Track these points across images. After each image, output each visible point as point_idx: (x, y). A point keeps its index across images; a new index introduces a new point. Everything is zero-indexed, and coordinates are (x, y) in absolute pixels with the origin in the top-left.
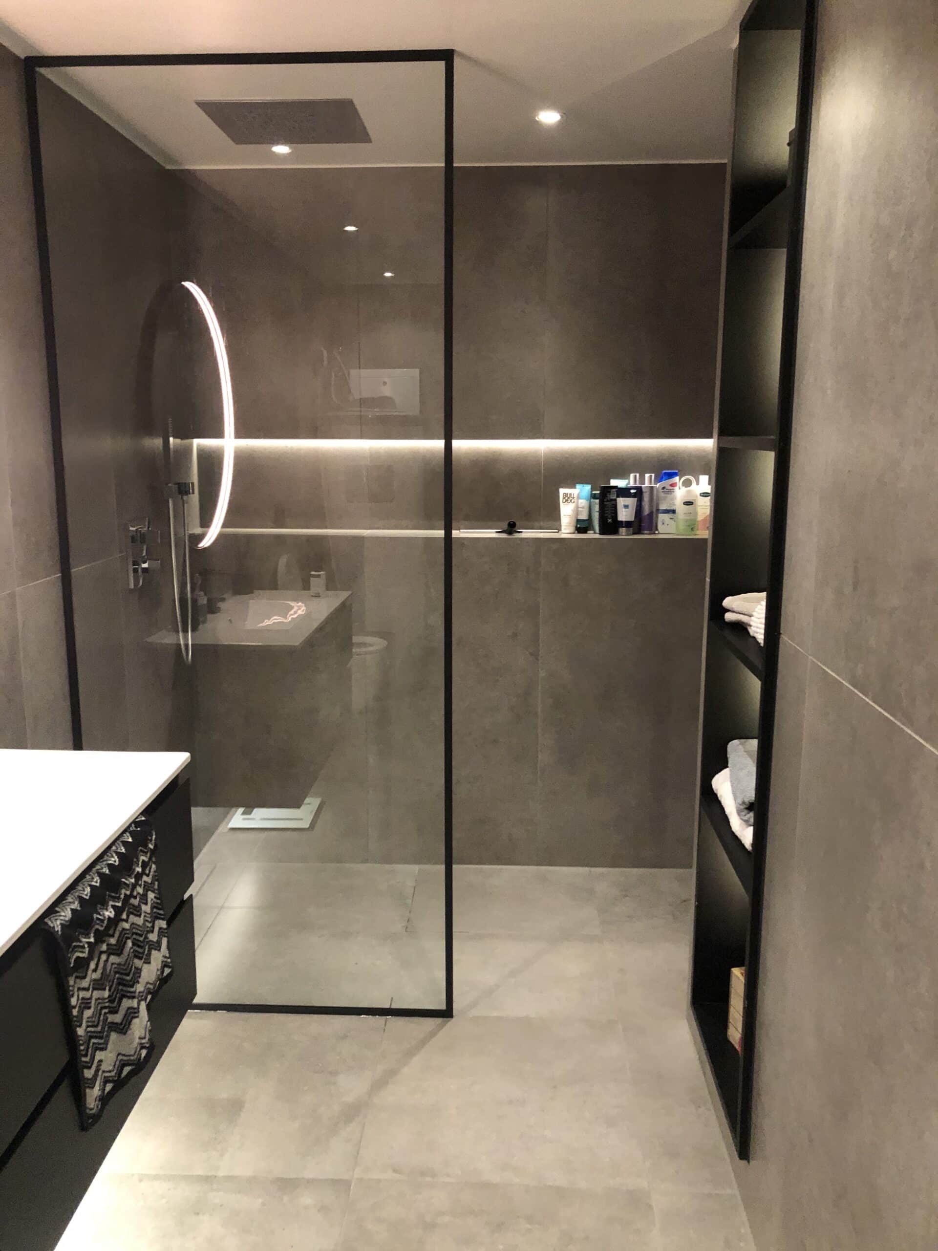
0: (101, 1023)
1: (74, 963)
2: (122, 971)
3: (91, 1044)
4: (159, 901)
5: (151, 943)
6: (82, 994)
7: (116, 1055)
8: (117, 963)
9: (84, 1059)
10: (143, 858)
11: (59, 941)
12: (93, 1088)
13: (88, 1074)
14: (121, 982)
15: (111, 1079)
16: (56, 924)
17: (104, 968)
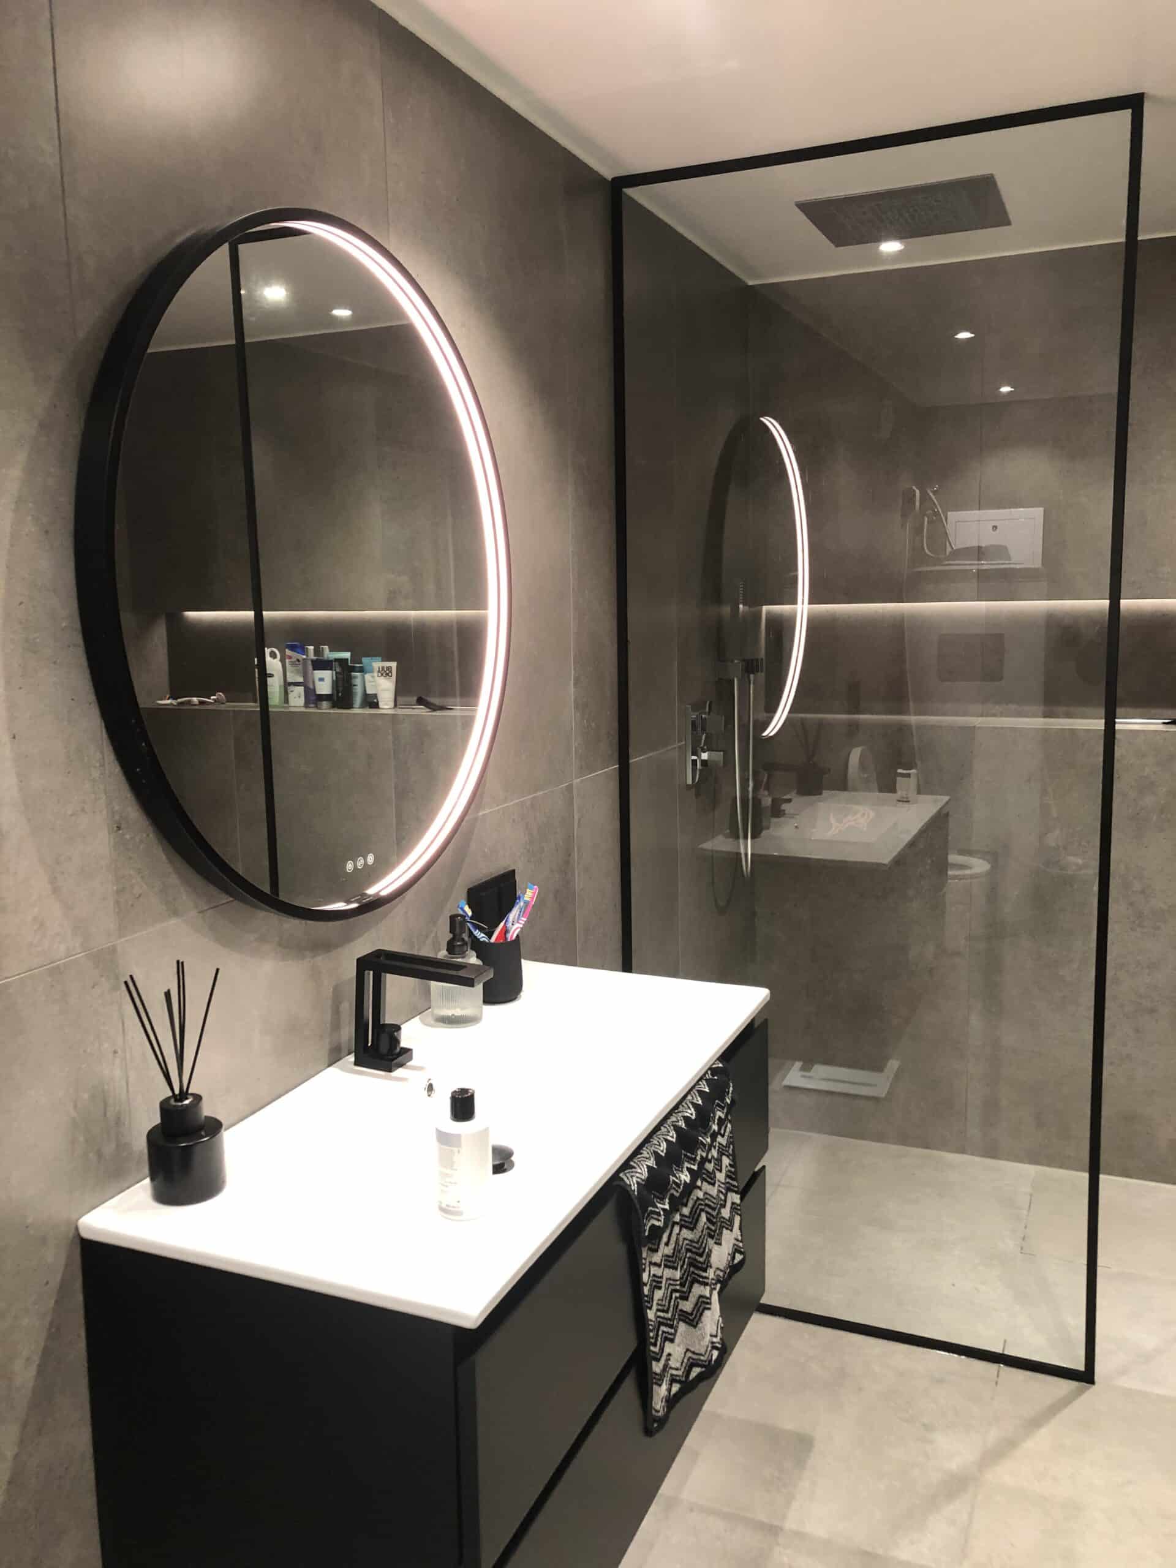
0: (671, 1309)
1: (649, 1231)
2: (694, 1250)
3: (660, 1333)
4: (733, 1170)
5: (722, 1220)
6: (655, 1270)
7: (685, 1350)
8: (689, 1238)
9: (652, 1348)
10: (719, 1114)
11: (636, 1201)
12: (660, 1385)
13: (657, 1367)
14: (693, 1263)
15: (678, 1378)
16: (634, 1180)
17: (677, 1243)
